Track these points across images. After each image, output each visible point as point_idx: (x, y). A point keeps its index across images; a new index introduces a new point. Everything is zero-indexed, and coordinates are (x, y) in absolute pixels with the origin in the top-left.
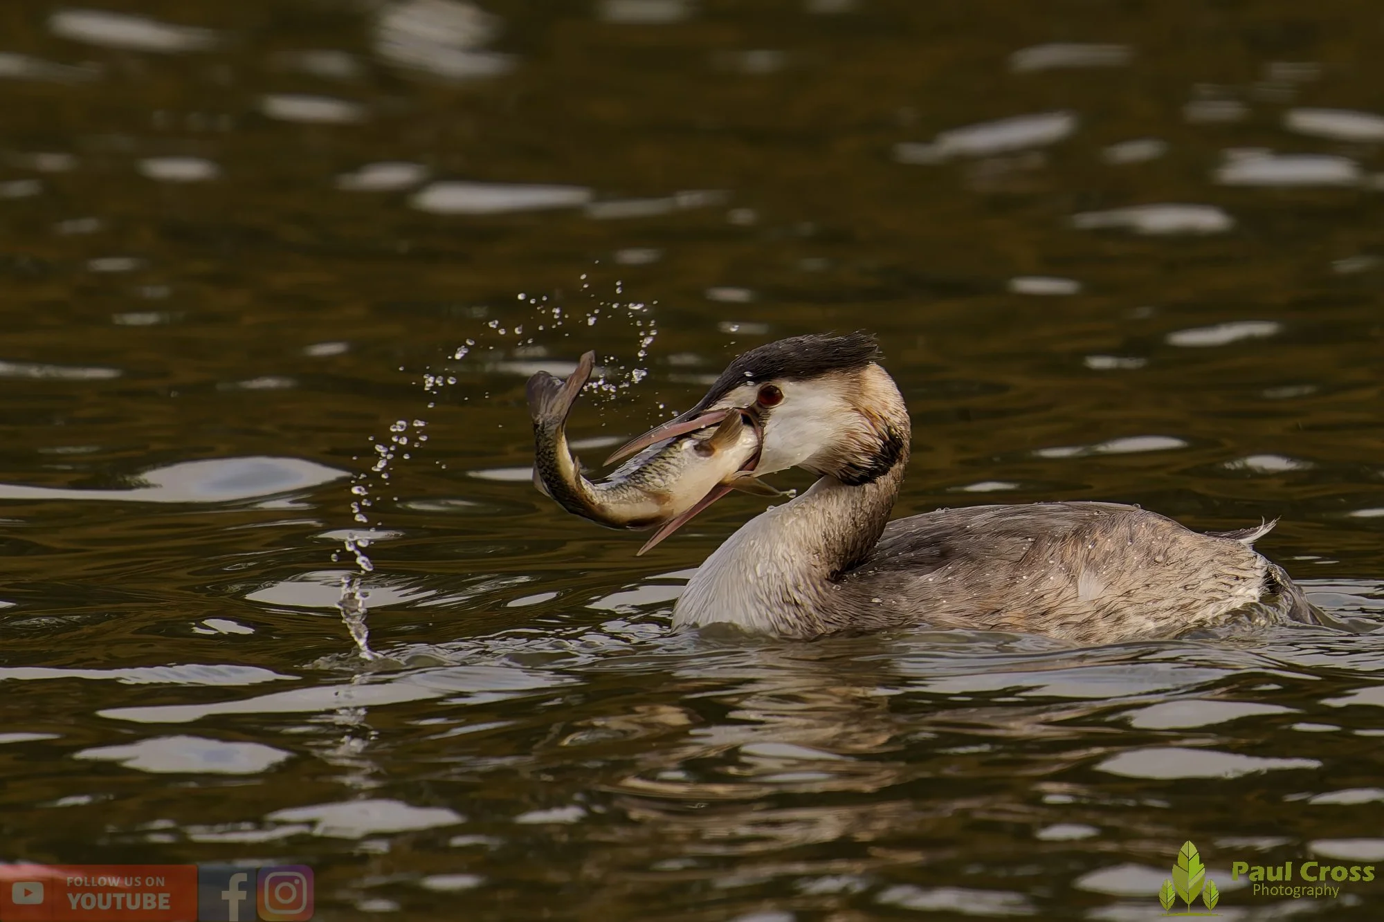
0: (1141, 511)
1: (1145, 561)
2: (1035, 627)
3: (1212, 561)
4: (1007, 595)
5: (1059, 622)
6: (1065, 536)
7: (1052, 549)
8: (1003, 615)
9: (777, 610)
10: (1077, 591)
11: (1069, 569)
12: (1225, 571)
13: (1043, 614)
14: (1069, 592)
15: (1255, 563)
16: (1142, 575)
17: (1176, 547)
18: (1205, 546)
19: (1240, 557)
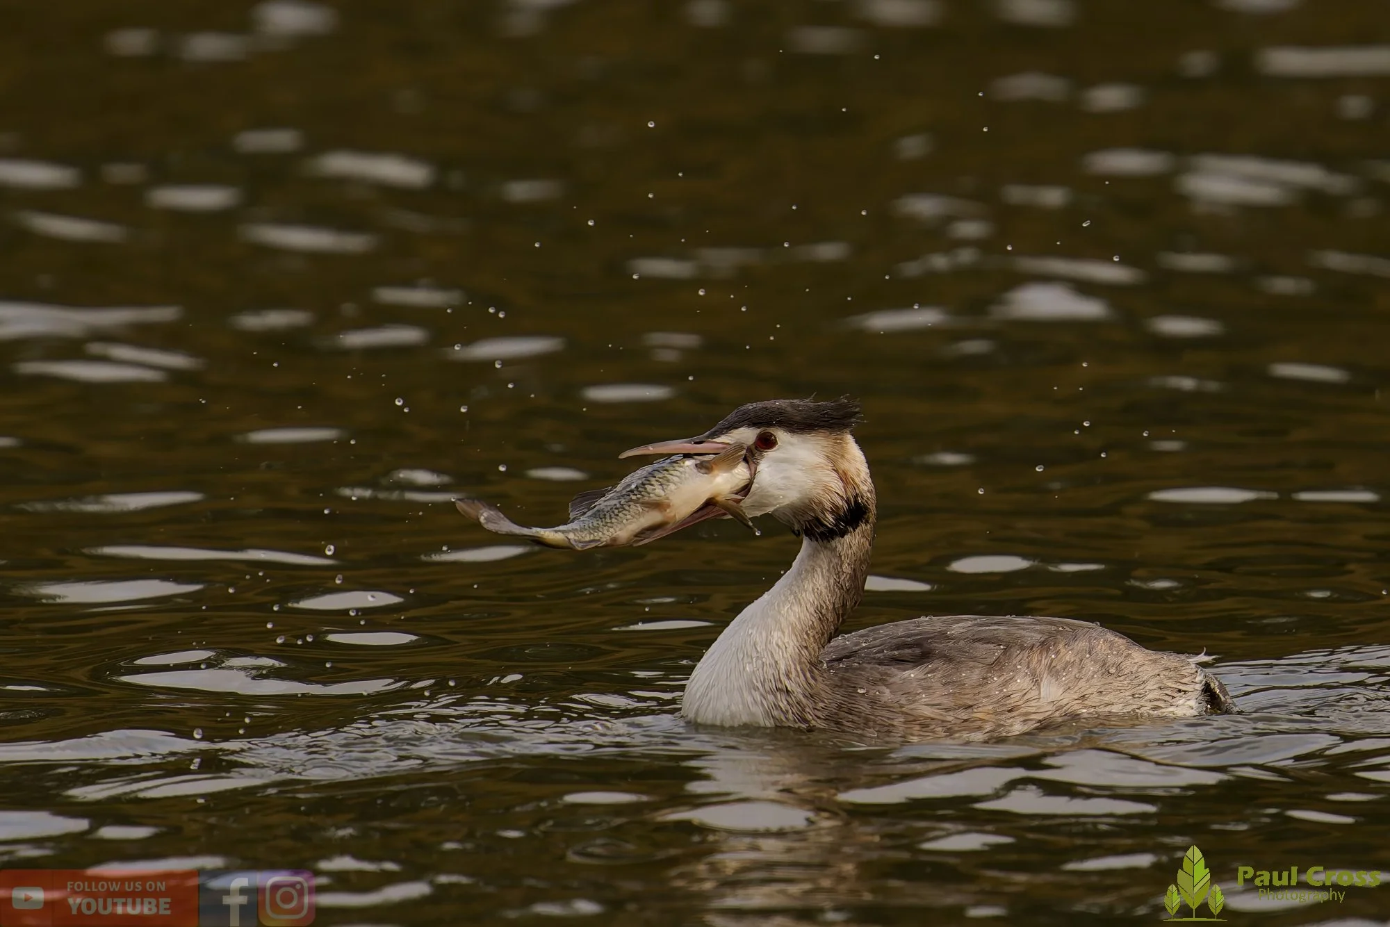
0: (1100, 629)
1: (1100, 672)
2: (1002, 723)
3: (1159, 675)
4: (979, 693)
5: (1022, 719)
6: (1033, 646)
7: (1020, 656)
8: (975, 710)
9: (771, 698)
10: (1040, 694)
11: (1033, 674)
12: (1169, 684)
13: (1010, 711)
14: (1033, 694)
15: (1195, 678)
16: (1097, 683)
17: (1128, 663)
18: (1155, 661)
19: (1184, 672)
